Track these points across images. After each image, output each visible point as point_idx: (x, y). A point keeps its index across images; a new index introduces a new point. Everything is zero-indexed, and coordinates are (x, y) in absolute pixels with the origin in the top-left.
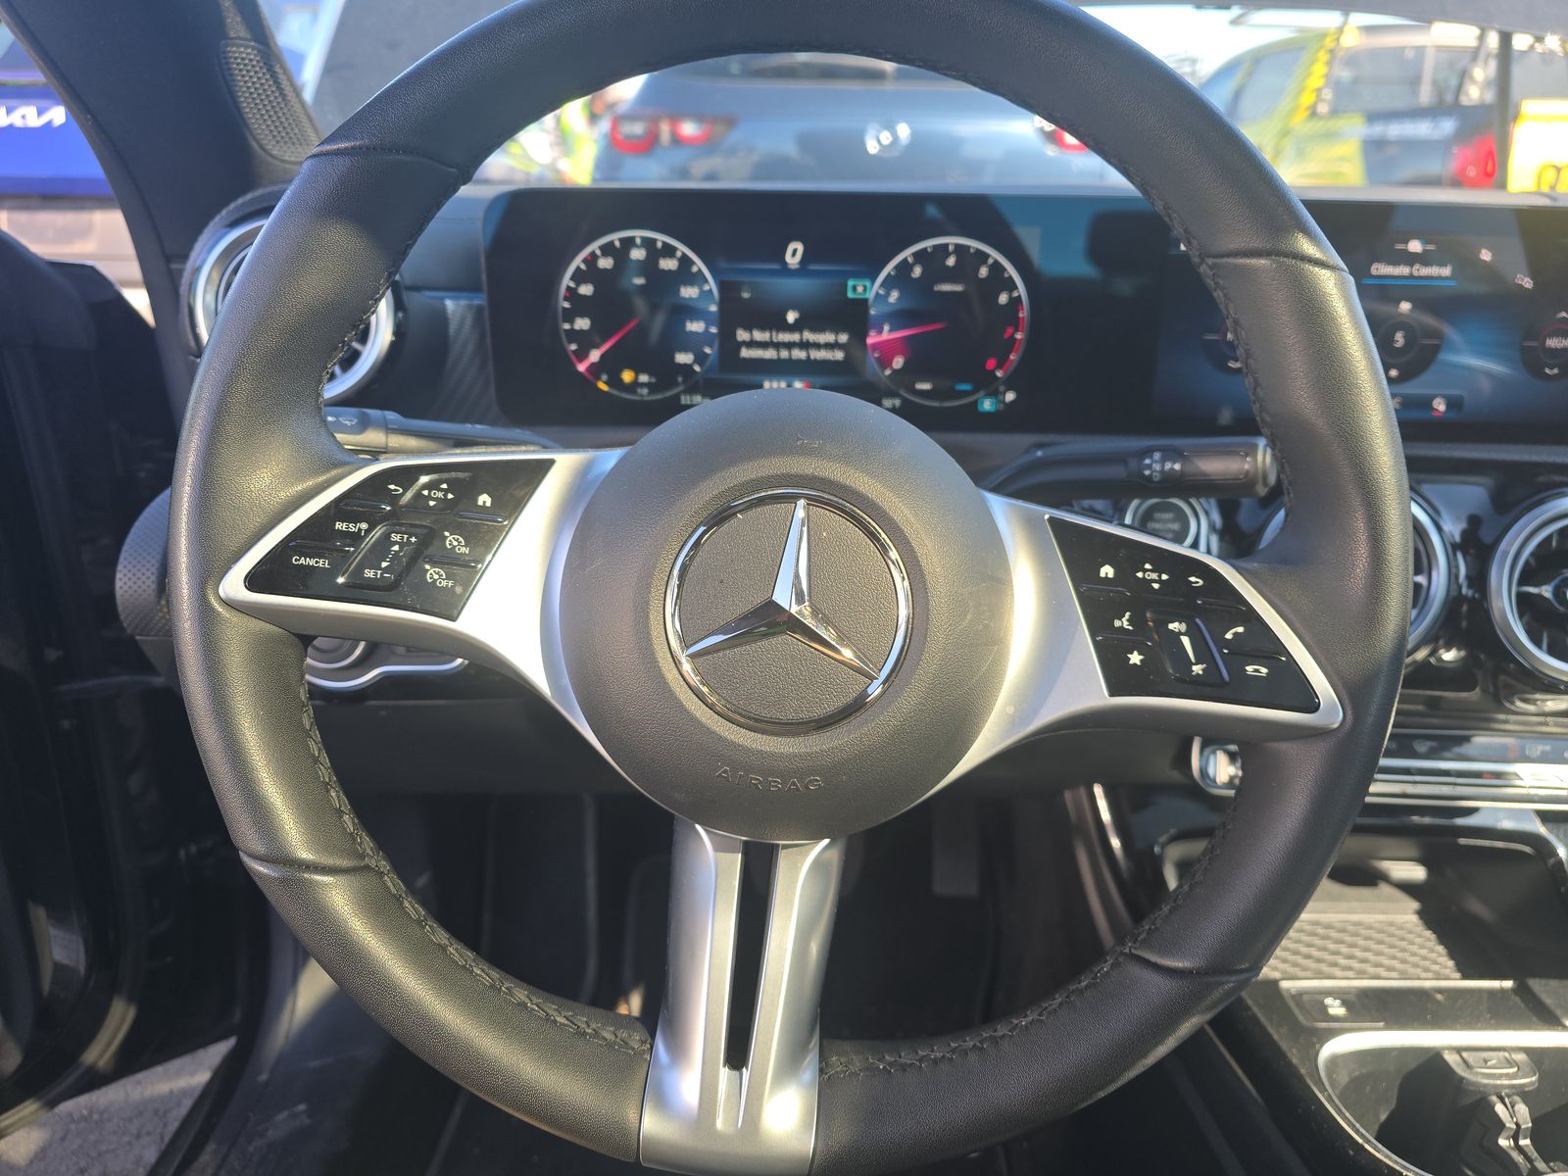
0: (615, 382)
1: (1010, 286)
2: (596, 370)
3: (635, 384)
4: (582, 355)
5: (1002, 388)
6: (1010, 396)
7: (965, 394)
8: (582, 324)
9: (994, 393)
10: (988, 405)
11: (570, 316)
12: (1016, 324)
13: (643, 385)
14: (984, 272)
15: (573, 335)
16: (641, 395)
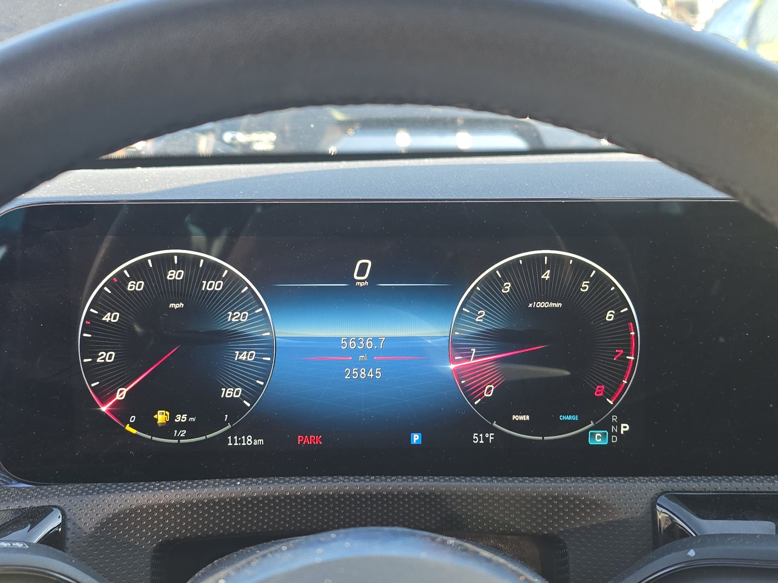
0: (147, 423)
1: (619, 302)
2: (123, 410)
3: (171, 425)
4: (105, 394)
5: (614, 419)
6: (625, 428)
7: (572, 426)
8: (106, 357)
9: (605, 425)
10: (598, 439)
11: (91, 349)
12: (627, 345)
13: (181, 426)
14: (585, 286)
15: (94, 370)
16: (179, 438)
